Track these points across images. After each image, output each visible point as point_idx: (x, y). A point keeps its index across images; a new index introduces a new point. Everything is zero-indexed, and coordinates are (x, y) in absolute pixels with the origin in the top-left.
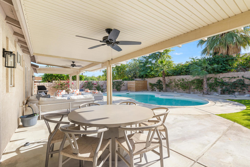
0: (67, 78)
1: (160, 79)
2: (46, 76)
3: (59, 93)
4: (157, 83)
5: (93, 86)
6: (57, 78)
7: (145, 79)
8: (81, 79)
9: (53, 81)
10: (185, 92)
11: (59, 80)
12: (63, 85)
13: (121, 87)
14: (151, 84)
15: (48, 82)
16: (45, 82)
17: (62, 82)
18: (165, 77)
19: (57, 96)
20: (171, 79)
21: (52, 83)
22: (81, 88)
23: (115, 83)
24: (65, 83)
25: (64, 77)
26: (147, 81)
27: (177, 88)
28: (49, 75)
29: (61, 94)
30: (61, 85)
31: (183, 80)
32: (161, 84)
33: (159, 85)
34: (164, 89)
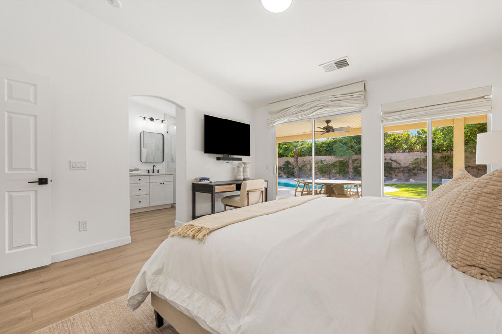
4: (284, 166)
18: (298, 157)
20: (305, 160)
31: (322, 161)
32: (291, 167)
33: (289, 168)
34: (295, 174)
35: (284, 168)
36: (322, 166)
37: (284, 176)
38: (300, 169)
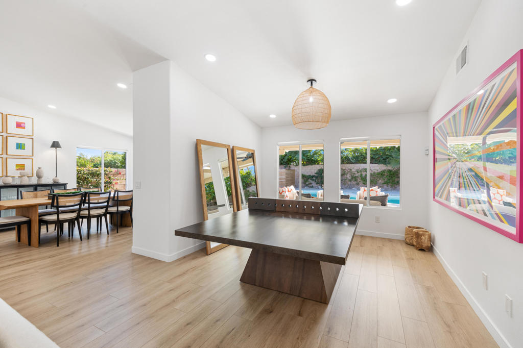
14: (303, 176)
26: (294, 170)
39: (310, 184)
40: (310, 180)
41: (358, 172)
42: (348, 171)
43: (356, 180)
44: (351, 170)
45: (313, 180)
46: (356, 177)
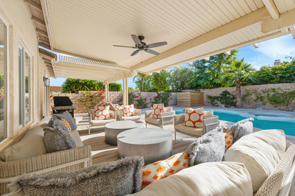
0: (99, 88)
1: (227, 90)
2: (68, 84)
3: (98, 113)
4: (222, 96)
5: (133, 99)
6: (85, 87)
7: (199, 90)
8: (118, 89)
9: (80, 92)
10: (278, 108)
11: (87, 90)
12: (94, 98)
13: (168, 101)
14: (210, 97)
15: (72, 93)
16: (67, 93)
17: (93, 93)
18: (241, 87)
19: (96, 118)
20: (248, 89)
21: (77, 95)
22: (118, 102)
23: (161, 95)
24: (96, 95)
25: (94, 85)
26: (203, 93)
27: (260, 103)
28: (74, 83)
29: (102, 115)
30: (90, 97)
31: (274, 90)
32: (229, 97)
33: (226, 98)
34: (238, 104)
35: (221, 98)
36: (274, 95)
37: (223, 106)
38: (243, 99)
39: (216, 103)
40: (215, 101)
41: (264, 93)
42: (253, 91)
43: (261, 100)
44: (256, 90)
45: (218, 100)
46: (262, 97)
